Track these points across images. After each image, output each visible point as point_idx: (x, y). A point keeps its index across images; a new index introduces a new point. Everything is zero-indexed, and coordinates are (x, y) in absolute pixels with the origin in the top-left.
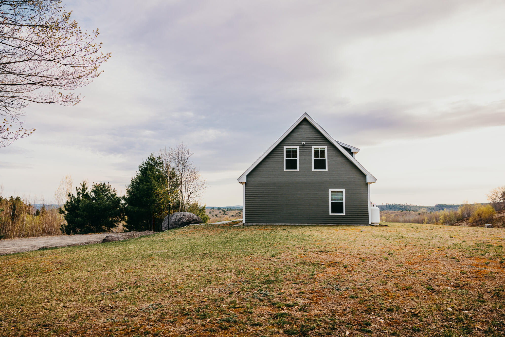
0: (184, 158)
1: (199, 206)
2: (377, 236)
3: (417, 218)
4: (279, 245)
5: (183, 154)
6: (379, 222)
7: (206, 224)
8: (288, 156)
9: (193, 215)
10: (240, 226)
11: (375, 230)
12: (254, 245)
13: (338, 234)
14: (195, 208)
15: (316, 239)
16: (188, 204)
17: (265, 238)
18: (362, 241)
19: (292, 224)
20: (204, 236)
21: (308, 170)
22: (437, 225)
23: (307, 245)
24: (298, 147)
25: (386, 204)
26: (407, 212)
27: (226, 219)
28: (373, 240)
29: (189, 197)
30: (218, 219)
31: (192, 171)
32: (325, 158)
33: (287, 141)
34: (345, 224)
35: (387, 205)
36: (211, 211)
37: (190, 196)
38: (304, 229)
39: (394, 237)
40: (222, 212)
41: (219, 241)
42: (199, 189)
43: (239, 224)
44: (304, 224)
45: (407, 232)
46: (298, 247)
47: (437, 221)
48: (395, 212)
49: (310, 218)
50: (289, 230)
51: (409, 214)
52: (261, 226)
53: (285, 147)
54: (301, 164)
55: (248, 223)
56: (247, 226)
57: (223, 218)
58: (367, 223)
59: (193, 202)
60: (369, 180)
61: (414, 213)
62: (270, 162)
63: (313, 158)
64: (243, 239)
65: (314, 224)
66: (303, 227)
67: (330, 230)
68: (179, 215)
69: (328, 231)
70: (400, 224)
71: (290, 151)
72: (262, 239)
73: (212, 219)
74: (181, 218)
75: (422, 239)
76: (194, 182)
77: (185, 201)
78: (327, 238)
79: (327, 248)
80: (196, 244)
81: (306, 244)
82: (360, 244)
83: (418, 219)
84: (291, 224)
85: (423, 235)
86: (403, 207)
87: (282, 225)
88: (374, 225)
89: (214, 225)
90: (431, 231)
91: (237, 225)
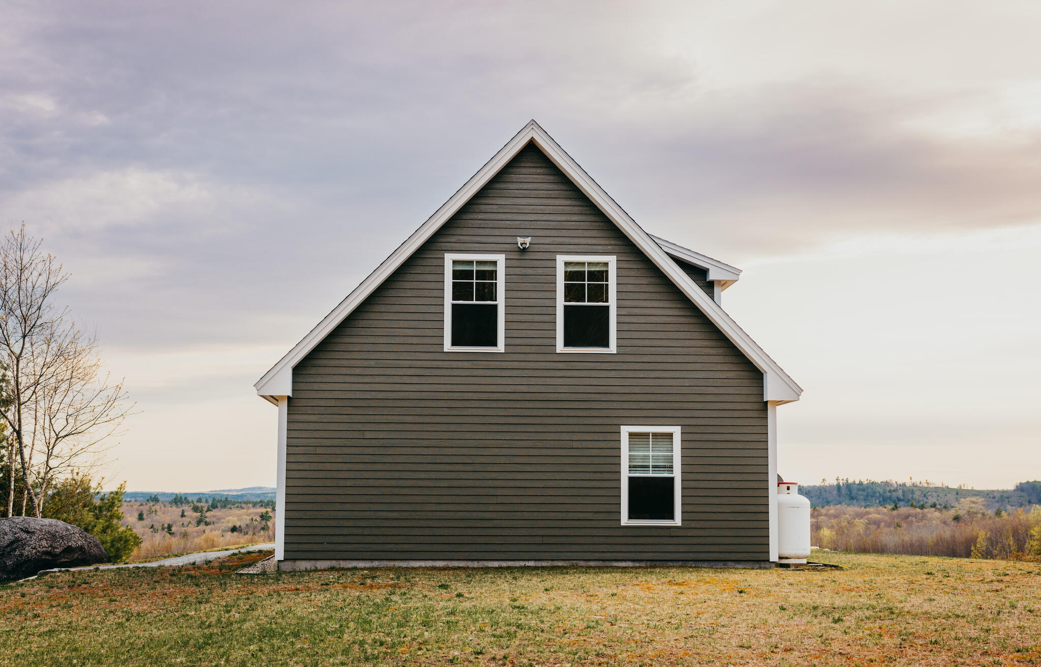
0: (30, 290)
1: (92, 491)
2: (800, 610)
3: (947, 533)
4: (420, 649)
5: (26, 273)
6: (808, 553)
7: (121, 566)
8: (460, 291)
9: (67, 530)
10: (264, 573)
11: (791, 584)
12: (320, 652)
13: (651, 600)
14: (74, 500)
15: (568, 625)
16: (46, 481)
17: (364, 624)
18: (743, 629)
19: (476, 564)
20: (111, 617)
21: (543, 350)
22: (1019, 565)
23: (529, 649)
24: (501, 259)
25: (835, 483)
26: (912, 511)
27: (206, 541)
28: (781, 623)
29: (49, 456)
30: (174, 541)
31: (64, 345)
32: (607, 301)
33: (459, 231)
34: (680, 563)
35: (838, 485)
36: (145, 509)
37: (55, 452)
38: (522, 582)
39: (859, 613)
40: (189, 513)
41: (175, 636)
42: (94, 422)
43: (259, 564)
44: (522, 564)
45: (910, 591)
46: (494, 659)
47: (1021, 548)
48: (868, 513)
49: (546, 540)
50: (462, 588)
51: (922, 519)
52: (349, 574)
53: (449, 258)
54: (514, 326)
55: (295, 560)
56: (293, 573)
57: (197, 540)
58: (762, 557)
59: (70, 476)
60: (771, 392)
61: (937, 514)
62: (391, 316)
63: (561, 303)
64: (274, 626)
65: (560, 564)
66: (517, 575)
67: (621, 588)
68: (7, 530)
69: (615, 591)
70: (883, 561)
71: (468, 274)
72: (352, 625)
73: (151, 541)
74: (15, 543)
75: (963, 617)
76: (70, 394)
77: (34, 469)
78: (610, 619)
79: (605, 660)
80: (76, 650)
81: (526, 642)
82: (735, 642)
83: (953, 537)
84: (470, 564)
85: (965, 604)
86: (900, 493)
87: (434, 568)
88: (787, 566)
89: (154, 570)
90: (995, 588)
91: (252, 571)
